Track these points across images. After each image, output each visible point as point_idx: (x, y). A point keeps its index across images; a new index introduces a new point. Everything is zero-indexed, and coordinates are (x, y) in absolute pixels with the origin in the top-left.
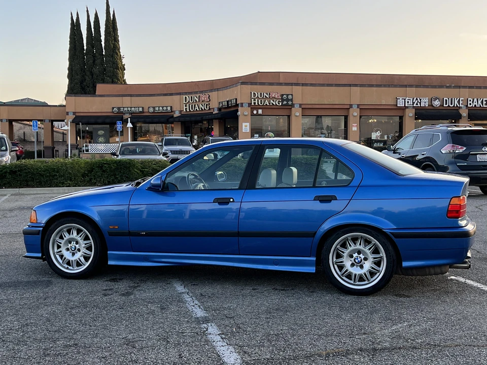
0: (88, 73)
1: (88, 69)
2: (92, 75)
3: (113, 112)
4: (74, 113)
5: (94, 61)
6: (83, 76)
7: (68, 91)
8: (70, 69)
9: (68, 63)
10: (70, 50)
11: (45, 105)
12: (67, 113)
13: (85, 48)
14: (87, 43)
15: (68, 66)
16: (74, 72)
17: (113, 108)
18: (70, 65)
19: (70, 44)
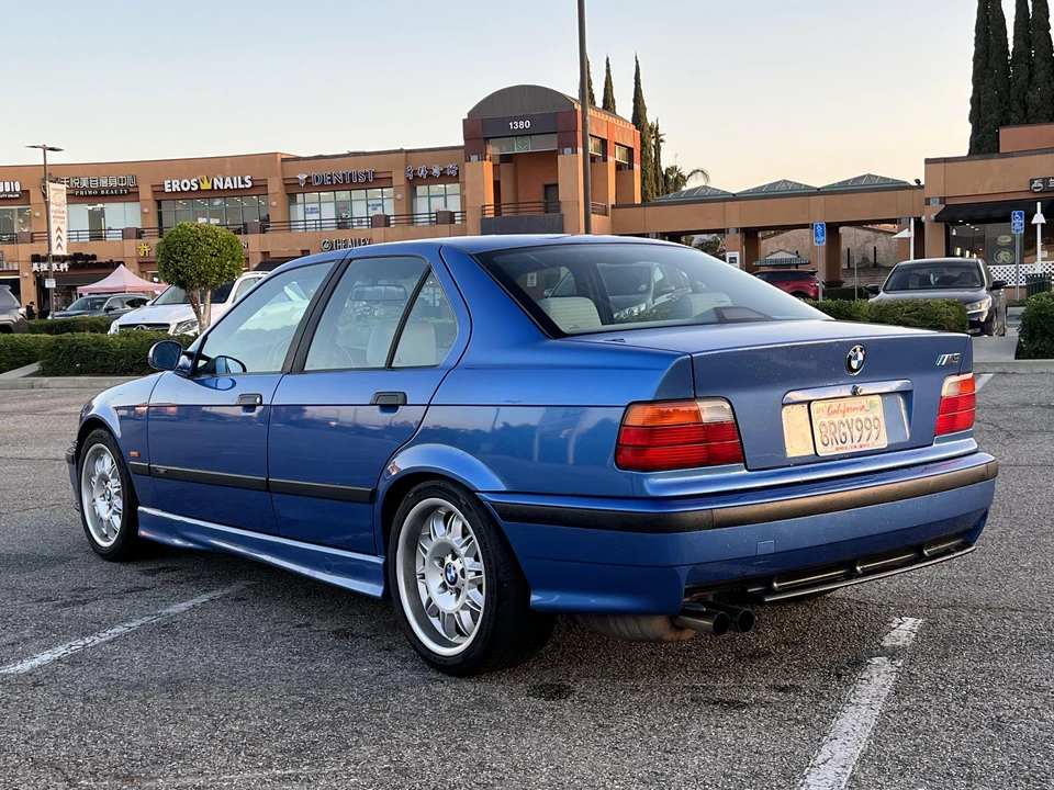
0: (1016, 105)
1: (1016, 97)
2: (1026, 109)
3: (1031, 191)
4: (943, 200)
5: (1031, 76)
6: (1004, 114)
7: (970, 150)
8: (975, 101)
9: (971, 87)
10: (976, 59)
11: (901, 187)
12: (927, 202)
13: (1011, 48)
14: (1014, 38)
15: (970, 94)
16: (983, 107)
17: (1032, 182)
18: (974, 91)
19: (975, 45)
